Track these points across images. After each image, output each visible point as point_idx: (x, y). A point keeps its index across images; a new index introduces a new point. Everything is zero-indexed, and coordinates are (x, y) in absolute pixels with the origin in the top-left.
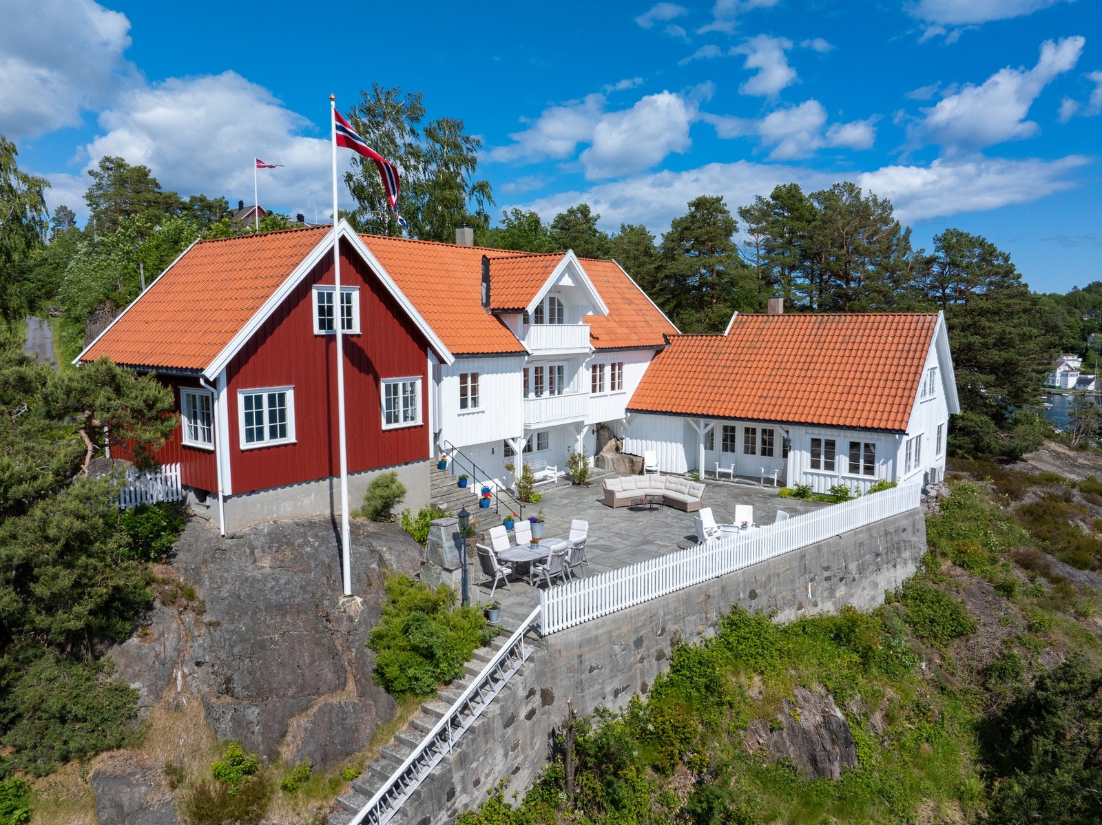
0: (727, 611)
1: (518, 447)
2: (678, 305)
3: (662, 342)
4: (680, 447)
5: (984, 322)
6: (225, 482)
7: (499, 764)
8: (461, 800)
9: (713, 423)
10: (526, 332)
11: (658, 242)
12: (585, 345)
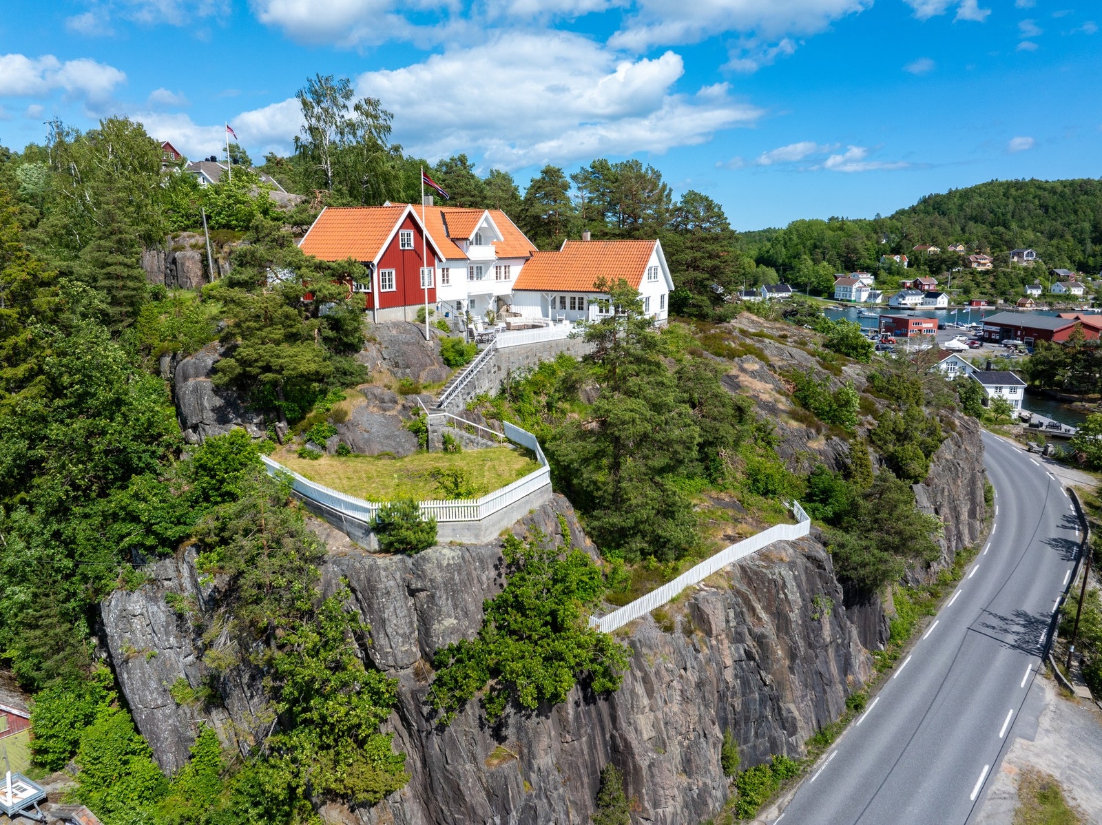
0: (559, 353)
1: (465, 304)
2: (536, 234)
3: (529, 255)
4: (539, 308)
5: (703, 244)
6: (377, 304)
7: (486, 385)
8: (478, 391)
9: (555, 294)
10: (468, 249)
11: (522, 194)
12: (493, 256)
